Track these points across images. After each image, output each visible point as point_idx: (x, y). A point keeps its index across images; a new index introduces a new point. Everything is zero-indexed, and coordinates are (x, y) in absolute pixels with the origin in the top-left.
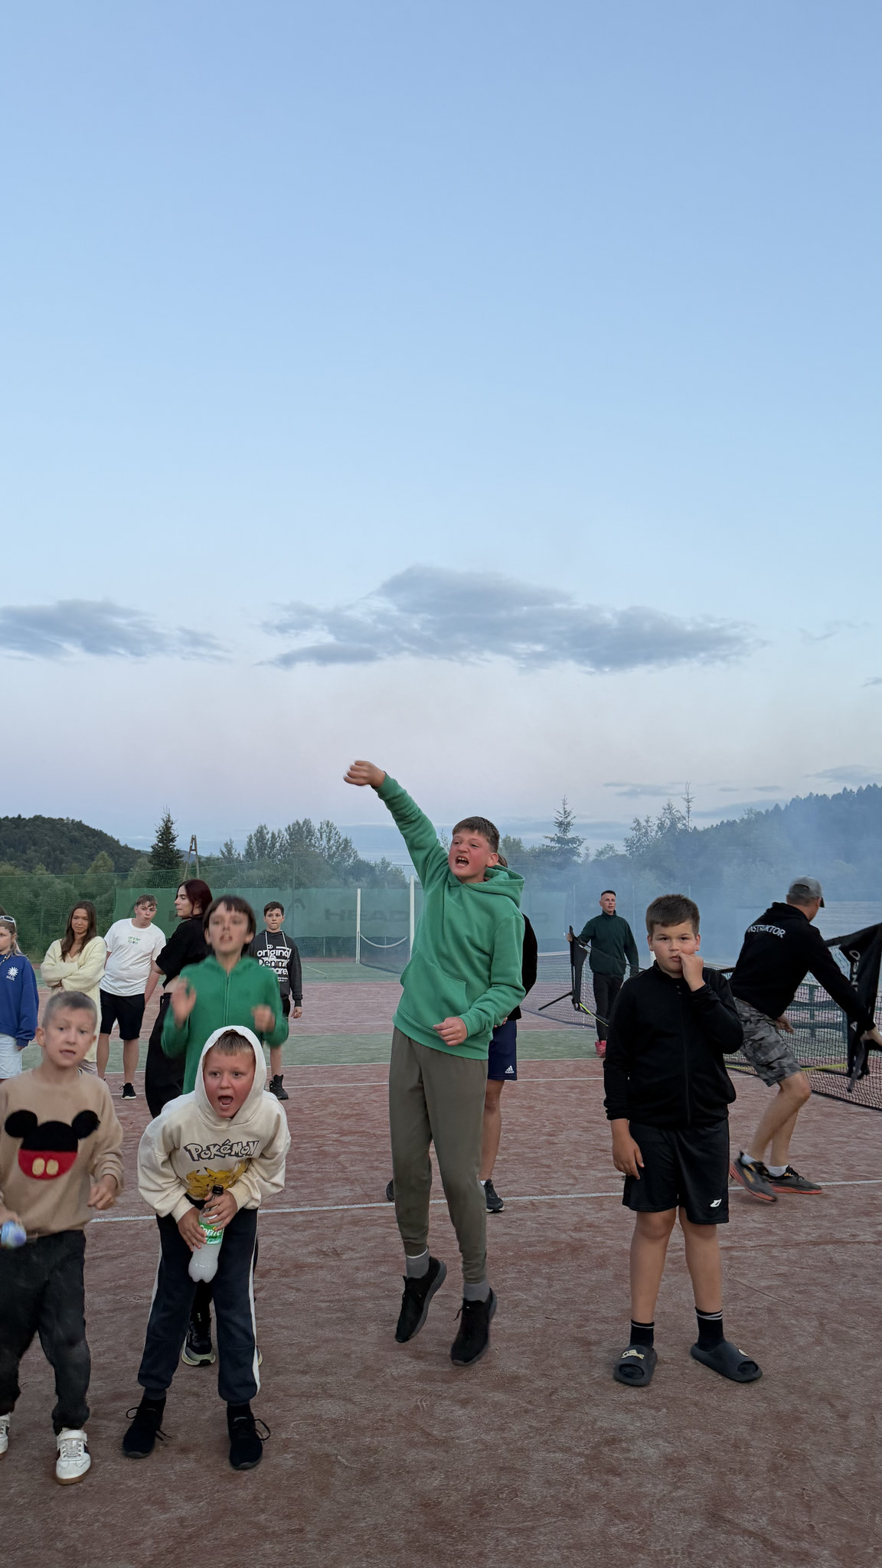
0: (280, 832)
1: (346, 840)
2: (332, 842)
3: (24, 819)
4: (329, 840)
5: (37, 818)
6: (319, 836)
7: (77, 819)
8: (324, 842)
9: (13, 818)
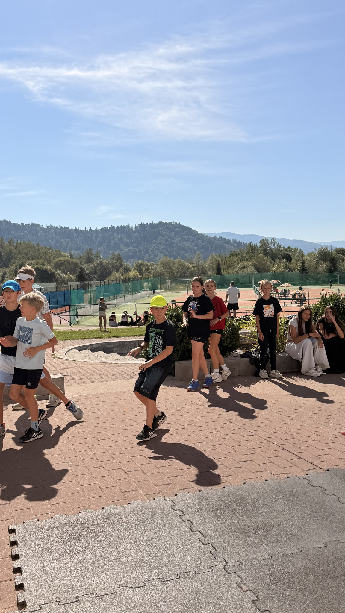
3: (155, 224)
5: (161, 223)
7: (178, 222)
9: (150, 223)
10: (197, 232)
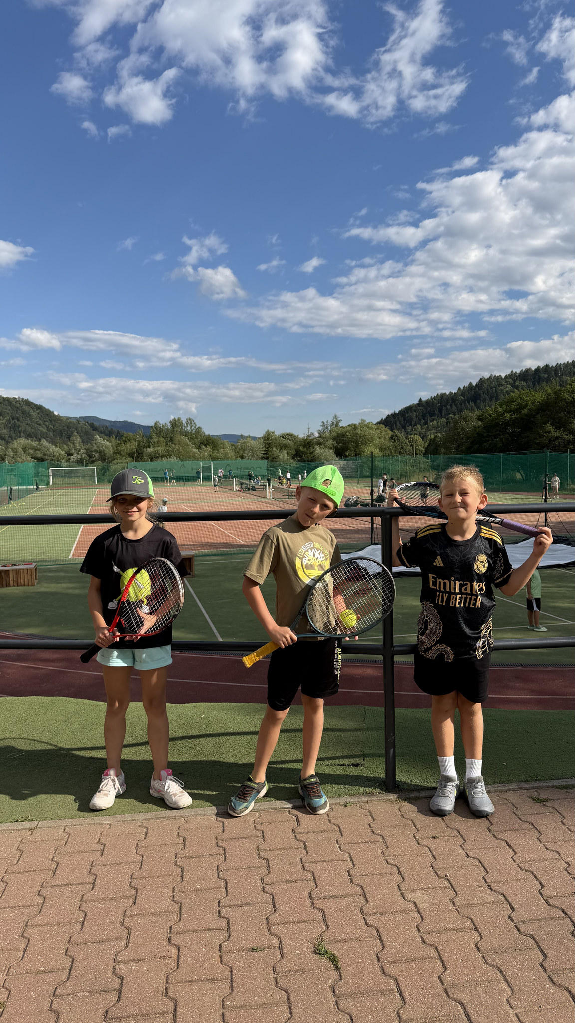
0: (165, 423)
1: (199, 427)
2: (193, 428)
4: (191, 427)
6: (186, 425)
7: (25, 398)
8: (189, 428)
10: (53, 412)
